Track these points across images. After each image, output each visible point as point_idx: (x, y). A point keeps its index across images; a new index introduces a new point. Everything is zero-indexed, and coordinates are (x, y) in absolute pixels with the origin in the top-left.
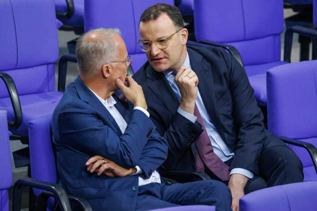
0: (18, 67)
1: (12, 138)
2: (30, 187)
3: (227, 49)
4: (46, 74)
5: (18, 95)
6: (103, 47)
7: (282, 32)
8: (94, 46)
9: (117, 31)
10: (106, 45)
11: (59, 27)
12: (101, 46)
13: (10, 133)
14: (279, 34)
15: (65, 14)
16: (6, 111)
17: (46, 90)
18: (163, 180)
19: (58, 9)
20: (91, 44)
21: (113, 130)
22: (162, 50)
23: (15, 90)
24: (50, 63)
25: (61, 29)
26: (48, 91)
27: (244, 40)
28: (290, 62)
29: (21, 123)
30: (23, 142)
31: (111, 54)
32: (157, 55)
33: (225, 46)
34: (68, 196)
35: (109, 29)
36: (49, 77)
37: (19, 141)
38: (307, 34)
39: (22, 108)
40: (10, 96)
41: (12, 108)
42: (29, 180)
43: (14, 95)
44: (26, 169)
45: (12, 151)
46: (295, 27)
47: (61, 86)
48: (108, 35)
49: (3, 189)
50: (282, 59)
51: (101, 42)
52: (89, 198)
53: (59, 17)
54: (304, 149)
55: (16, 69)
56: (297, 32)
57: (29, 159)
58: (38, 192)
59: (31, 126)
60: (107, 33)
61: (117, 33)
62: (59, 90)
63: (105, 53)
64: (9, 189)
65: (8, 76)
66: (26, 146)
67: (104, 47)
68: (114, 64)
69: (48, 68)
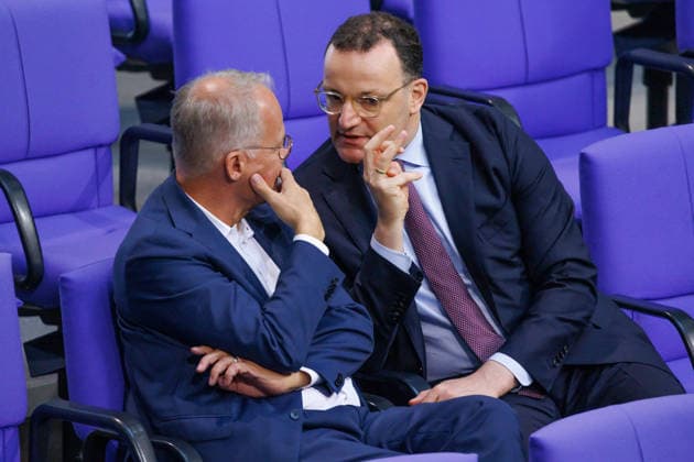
0: (30, 156)
1: (22, 312)
2: (67, 421)
3: (488, 104)
4: (92, 170)
5: (33, 217)
6: (231, 112)
7: (608, 64)
8: (211, 110)
9: (266, 78)
10: (238, 109)
11: (118, 64)
12: (226, 111)
13: (18, 300)
14: (601, 69)
15: (130, 35)
16: (9, 255)
17: (94, 203)
18: (365, 399)
19: (115, 24)
20: (205, 106)
21: (246, 290)
22: (364, 120)
23: (25, 206)
24: (101, 146)
25: (121, 67)
26: (99, 206)
27: (527, 83)
28: (628, 131)
29: (41, 278)
30: (47, 321)
31: (246, 129)
32: (352, 128)
33: (484, 98)
34: (150, 437)
35: (248, 74)
36: (100, 175)
37: (37, 320)
38: (662, 65)
39: (42, 244)
40: (16, 219)
41: (21, 246)
42: (63, 405)
43: (24, 216)
44: (53, 379)
45: (23, 341)
46: (638, 53)
47: (127, 196)
48: (246, 87)
49: (7, 427)
50: (610, 122)
51: (228, 102)
52: (197, 441)
53: (117, 42)
54: (666, 320)
55: (27, 159)
56: (640, 62)
57: (63, 357)
58: (84, 431)
59: (66, 285)
60: (244, 83)
61: (265, 83)
62: (122, 204)
63: (233, 128)
64: (20, 426)
65: (9, 177)
66: (54, 328)
67: (234, 113)
68: (252, 154)
69: (96, 154)
